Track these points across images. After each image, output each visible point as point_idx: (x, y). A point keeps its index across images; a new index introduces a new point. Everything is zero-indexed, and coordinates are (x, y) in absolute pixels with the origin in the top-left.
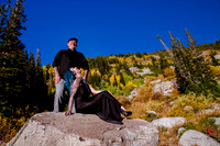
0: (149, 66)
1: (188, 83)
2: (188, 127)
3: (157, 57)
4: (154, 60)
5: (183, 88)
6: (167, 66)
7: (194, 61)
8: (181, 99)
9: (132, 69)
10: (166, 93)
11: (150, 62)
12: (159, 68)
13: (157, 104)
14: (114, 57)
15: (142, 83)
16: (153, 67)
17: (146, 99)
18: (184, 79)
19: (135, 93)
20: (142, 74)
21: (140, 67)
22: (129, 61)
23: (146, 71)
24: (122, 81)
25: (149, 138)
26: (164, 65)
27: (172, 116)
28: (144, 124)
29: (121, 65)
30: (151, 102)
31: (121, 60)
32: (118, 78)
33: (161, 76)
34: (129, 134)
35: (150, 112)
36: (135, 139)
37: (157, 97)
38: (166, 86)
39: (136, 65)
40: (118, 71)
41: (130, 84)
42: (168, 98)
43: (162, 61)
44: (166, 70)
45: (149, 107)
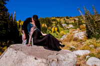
0: (72, 24)
1: (92, 33)
2: (91, 55)
3: (77, 19)
4: (75, 20)
5: (89, 35)
6: (82, 24)
7: (96, 22)
8: (88, 41)
9: (64, 25)
10: (80, 38)
11: (73, 22)
12: (78, 25)
13: (76, 43)
14: (54, 18)
15: (68, 32)
16: (74, 24)
17: (70, 41)
18: (90, 31)
19: (65, 37)
20: (68, 28)
21: (68, 24)
22: (62, 20)
23: (71, 26)
24: (58, 31)
25: (72, 60)
26: (80, 23)
27: (83, 49)
28: (69, 53)
29: (58, 22)
30: (72, 42)
31: (58, 19)
32: (56, 29)
33: (78, 29)
34: (61, 57)
35: (72, 47)
36: (64, 60)
37: (76, 40)
38: (81, 34)
39: (65, 23)
40: (56, 25)
41: (62, 32)
42: (81, 40)
43: (79, 21)
44: (81, 26)
45: (71, 44)
